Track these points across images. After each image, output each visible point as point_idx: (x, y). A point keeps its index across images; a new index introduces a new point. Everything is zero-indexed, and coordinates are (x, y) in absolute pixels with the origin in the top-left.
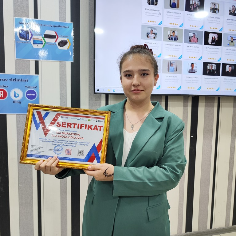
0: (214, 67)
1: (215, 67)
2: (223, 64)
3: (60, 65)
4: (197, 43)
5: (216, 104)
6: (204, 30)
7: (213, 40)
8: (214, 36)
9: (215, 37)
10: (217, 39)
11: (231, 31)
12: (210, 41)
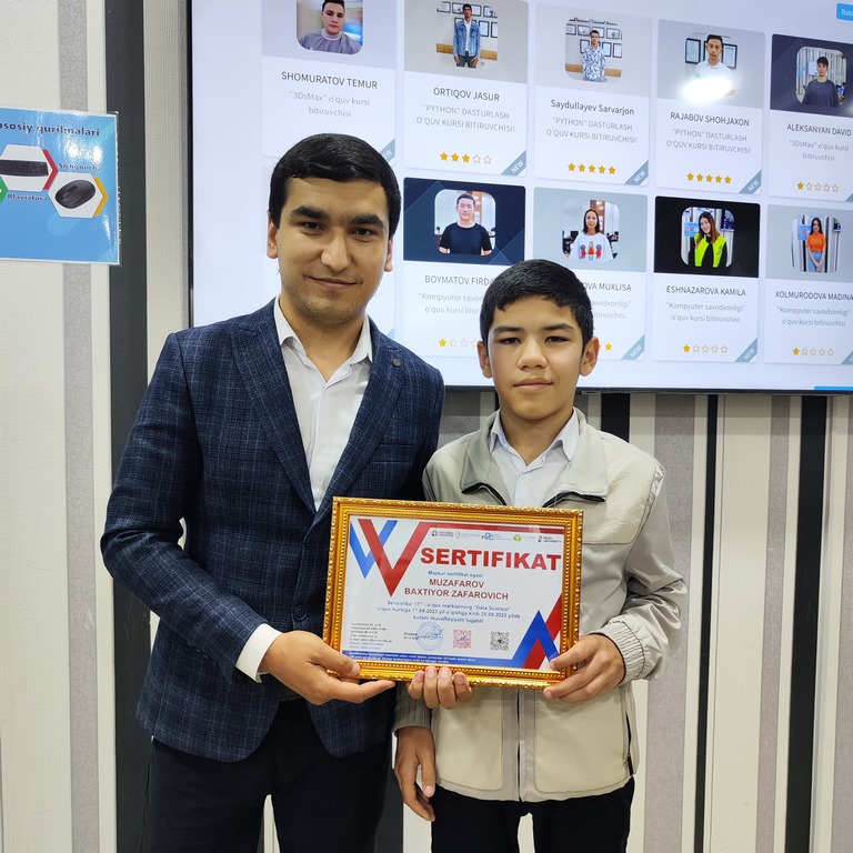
3: (66, 278)
5: (701, 423)
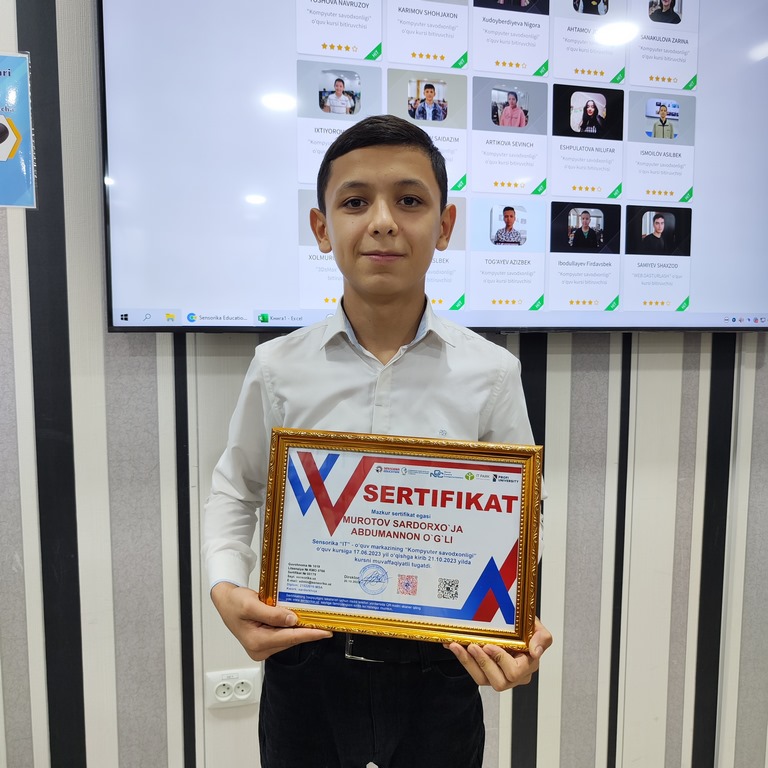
0: (596, 221)
1: (601, 221)
2: (630, 208)
4: (523, 127)
6: (551, 79)
7: (589, 119)
8: (591, 104)
9: (595, 107)
10: (602, 113)
11: (660, 83)
12: (576, 120)
